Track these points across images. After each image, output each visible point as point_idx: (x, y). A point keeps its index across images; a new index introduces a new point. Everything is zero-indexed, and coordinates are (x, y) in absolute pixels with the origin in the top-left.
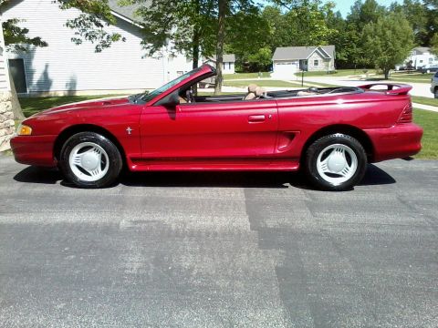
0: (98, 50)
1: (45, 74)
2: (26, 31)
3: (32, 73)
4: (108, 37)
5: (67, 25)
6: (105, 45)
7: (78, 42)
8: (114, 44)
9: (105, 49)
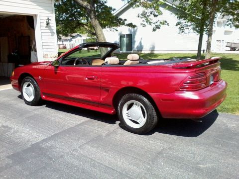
0: (154, 30)
1: (141, 43)
2: (125, 20)
3: (135, 42)
4: (160, 23)
5: (138, 16)
6: (158, 27)
7: (144, 25)
8: (162, 26)
9: (157, 29)
